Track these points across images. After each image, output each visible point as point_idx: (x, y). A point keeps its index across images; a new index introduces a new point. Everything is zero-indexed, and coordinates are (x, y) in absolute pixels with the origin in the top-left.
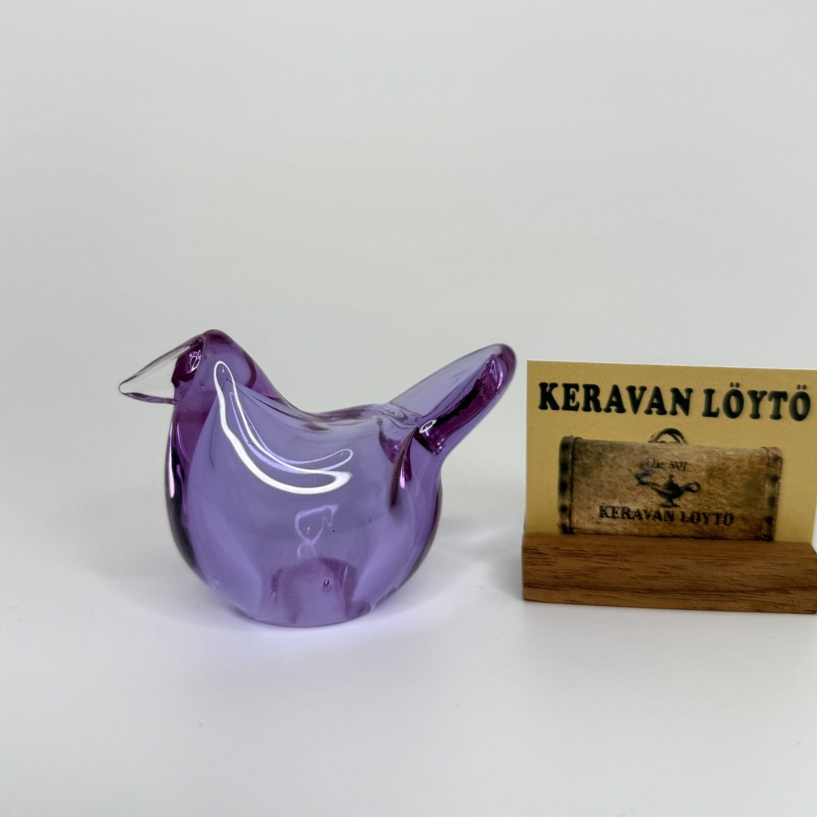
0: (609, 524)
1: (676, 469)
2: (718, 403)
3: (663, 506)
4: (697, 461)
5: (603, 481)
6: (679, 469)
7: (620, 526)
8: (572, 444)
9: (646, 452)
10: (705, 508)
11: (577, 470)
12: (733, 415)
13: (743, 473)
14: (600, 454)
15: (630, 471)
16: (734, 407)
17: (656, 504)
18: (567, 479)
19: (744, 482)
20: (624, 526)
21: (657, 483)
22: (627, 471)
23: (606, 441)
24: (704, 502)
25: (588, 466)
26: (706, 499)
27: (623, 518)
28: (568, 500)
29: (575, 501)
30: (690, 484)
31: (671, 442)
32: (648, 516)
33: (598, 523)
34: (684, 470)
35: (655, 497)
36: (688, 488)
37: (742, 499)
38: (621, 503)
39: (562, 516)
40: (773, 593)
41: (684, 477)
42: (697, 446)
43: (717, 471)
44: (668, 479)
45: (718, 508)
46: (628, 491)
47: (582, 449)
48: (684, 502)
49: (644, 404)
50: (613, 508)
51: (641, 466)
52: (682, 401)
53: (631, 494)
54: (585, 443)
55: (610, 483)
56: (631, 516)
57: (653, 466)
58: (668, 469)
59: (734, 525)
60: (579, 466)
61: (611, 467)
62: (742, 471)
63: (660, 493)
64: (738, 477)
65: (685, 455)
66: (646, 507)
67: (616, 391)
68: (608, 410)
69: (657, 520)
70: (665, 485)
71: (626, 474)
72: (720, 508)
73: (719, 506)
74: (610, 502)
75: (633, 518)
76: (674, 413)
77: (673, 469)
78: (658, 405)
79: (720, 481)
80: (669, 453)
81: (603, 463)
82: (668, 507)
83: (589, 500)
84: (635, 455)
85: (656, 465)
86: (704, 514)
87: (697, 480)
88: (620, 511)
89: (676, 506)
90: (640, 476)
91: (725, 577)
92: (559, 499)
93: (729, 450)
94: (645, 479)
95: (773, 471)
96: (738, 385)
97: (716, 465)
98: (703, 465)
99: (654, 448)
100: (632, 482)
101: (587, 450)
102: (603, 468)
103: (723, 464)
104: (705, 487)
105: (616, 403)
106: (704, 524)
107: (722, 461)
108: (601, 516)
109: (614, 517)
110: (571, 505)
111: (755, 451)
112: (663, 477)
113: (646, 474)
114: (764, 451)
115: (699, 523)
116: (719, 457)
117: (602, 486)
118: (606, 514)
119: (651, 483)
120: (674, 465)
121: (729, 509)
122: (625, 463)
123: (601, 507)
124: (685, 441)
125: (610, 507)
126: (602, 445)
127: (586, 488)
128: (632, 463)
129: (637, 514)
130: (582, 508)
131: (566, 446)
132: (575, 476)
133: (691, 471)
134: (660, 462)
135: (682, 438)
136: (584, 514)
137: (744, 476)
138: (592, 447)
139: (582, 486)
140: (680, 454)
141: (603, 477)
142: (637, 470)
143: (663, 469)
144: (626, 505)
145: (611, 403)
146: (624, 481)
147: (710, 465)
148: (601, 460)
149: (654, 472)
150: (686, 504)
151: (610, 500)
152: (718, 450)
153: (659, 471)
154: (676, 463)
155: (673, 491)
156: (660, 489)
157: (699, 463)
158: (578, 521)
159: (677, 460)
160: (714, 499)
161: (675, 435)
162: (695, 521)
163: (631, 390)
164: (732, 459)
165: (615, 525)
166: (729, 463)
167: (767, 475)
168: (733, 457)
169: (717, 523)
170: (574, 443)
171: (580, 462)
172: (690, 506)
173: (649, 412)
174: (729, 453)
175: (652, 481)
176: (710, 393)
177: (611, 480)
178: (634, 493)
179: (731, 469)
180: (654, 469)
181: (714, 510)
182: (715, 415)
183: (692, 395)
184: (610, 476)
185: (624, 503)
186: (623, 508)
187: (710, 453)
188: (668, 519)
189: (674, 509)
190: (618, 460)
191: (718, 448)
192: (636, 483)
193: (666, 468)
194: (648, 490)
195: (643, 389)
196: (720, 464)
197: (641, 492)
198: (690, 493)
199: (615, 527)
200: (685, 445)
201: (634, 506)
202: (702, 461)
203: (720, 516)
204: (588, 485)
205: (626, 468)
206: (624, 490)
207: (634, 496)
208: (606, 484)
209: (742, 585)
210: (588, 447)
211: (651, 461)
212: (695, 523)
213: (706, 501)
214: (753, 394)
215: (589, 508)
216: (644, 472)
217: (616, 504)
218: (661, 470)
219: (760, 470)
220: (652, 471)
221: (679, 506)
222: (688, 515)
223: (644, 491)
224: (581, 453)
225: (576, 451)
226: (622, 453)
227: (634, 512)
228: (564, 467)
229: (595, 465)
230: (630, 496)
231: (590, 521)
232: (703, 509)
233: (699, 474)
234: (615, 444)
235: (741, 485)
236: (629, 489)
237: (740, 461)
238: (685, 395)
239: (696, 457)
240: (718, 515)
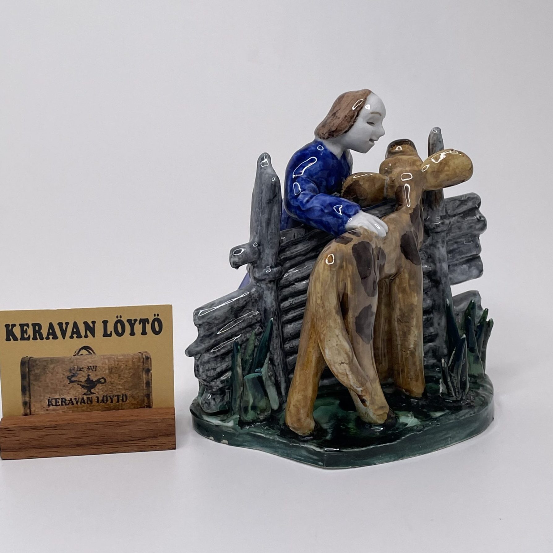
0: (54, 410)
1: (91, 370)
2: (110, 328)
3: (85, 394)
4: (102, 365)
5: (48, 383)
6: (92, 370)
7: (61, 410)
8: (27, 361)
9: (72, 362)
10: (110, 393)
11: (31, 377)
12: (119, 335)
13: (130, 369)
14: (45, 366)
15: (64, 375)
16: (120, 330)
17: (81, 394)
18: (26, 384)
19: (131, 374)
20: (63, 410)
21: (81, 381)
22: (62, 375)
23: (48, 358)
24: (109, 389)
25: (38, 374)
26: (110, 387)
27: (62, 405)
28: (28, 397)
29: (32, 397)
30: (100, 379)
31: (87, 354)
32: (77, 403)
33: (47, 410)
34: (96, 370)
35: (80, 390)
36: (98, 381)
37: (131, 384)
38: (60, 396)
39: (24, 409)
40: (149, 440)
41: (96, 375)
42: (102, 355)
43: (114, 369)
44: (87, 377)
45: (117, 392)
46: (64, 387)
47: (34, 364)
48: (98, 391)
49: (69, 333)
50: (56, 399)
51: (70, 371)
52: (90, 329)
53: (66, 389)
54: (35, 360)
55: (52, 384)
56: (67, 403)
57: (77, 370)
58: (87, 371)
59: (128, 401)
60: (33, 375)
61: (52, 374)
62: (129, 368)
63: (83, 386)
64: (127, 371)
65: (95, 361)
66: (76, 397)
67: (51, 326)
68: (48, 338)
69: (82, 404)
70: (86, 381)
71: (61, 377)
72: (119, 392)
73: (118, 390)
74: (53, 396)
75: (68, 405)
76: (86, 336)
77: (89, 371)
78: (76, 332)
79: (117, 375)
80: (86, 361)
81: (47, 372)
82: (89, 395)
83: (41, 396)
84: (66, 364)
85: (79, 369)
86: (110, 396)
87: (103, 376)
88: (60, 402)
89: (93, 393)
90: (70, 377)
91: (122, 433)
92: (22, 397)
93: (120, 356)
94: (73, 379)
95: (146, 366)
96: (121, 317)
97: (113, 365)
98: (107, 367)
99: (77, 359)
100: (66, 381)
101: (37, 364)
102: (48, 375)
103: (117, 365)
104: (108, 380)
105: (52, 334)
106: (111, 403)
107: (117, 362)
108: (49, 406)
109: (56, 405)
110: (30, 400)
111: (135, 354)
112: (83, 376)
113: (73, 376)
114: (140, 355)
115: (108, 403)
116: (114, 361)
117: (48, 386)
118: (52, 404)
119: (77, 381)
120: (89, 368)
121: (123, 392)
122: (60, 370)
123: (49, 400)
124: (94, 353)
125: (54, 399)
126: (46, 361)
127: (38, 388)
128: (64, 370)
129: (71, 402)
130: (36, 402)
131: (24, 363)
132: (31, 382)
133: (99, 371)
134: (81, 367)
135: (93, 351)
136: (38, 405)
137: (131, 370)
138: (40, 362)
139: (35, 388)
140: (92, 361)
141: (48, 381)
142: (68, 374)
143: (84, 371)
144: (62, 397)
145: (49, 334)
146: (61, 382)
147: (110, 366)
148: (46, 370)
149: (78, 374)
150: (99, 391)
151: (53, 395)
152: (114, 356)
153: (81, 373)
154: (91, 367)
155: (90, 385)
156: (82, 384)
157: (104, 365)
158: (35, 410)
159: (90, 365)
160: (115, 386)
161: (88, 350)
162: (105, 402)
163: (60, 324)
164: (122, 361)
165: (58, 410)
166: (120, 363)
167: (143, 369)
168: (122, 360)
169: (118, 401)
170: (28, 361)
171: (33, 373)
172: (102, 393)
173: (72, 337)
174: (119, 358)
175: (78, 380)
176: (105, 323)
177: (52, 381)
178: (67, 389)
179: (122, 367)
180: (78, 372)
181: (115, 393)
182: (110, 335)
183: (96, 325)
184: (52, 380)
185: (62, 396)
186: (62, 399)
187: (109, 359)
188: (89, 402)
189: (92, 395)
190: (56, 368)
191: (114, 355)
192: (69, 382)
193: (85, 370)
194: (76, 385)
195: (67, 324)
196: (116, 365)
197: (71, 388)
198: (100, 385)
199: (58, 412)
200: (94, 356)
201: (69, 397)
202: (106, 364)
203: (119, 397)
204: (39, 387)
205: (61, 374)
206: (62, 387)
207: (67, 390)
208: (50, 385)
209: (131, 437)
210: (37, 362)
211: (76, 367)
212: (105, 403)
213: (110, 388)
214: (129, 321)
215: (41, 401)
216: (72, 374)
217: (57, 397)
218: (82, 372)
219: (138, 366)
220: (77, 373)
221: (95, 394)
222: (101, 399)
223: (73, 386)
224: (34, 366)
225: (30, 366)
226: (58, 364)
227: (68, 400)
228: (23, 377)
229: (43, 373)
230: (65, 391)
231: (42, 410)
232: (109, 393)
233: (104, 372)
234: (54, 359)
235: (130, 376)
236: (64, 386)
237: (127, 361)
238: (91, 325)
239: (102, 362)
240: (118, 396)
